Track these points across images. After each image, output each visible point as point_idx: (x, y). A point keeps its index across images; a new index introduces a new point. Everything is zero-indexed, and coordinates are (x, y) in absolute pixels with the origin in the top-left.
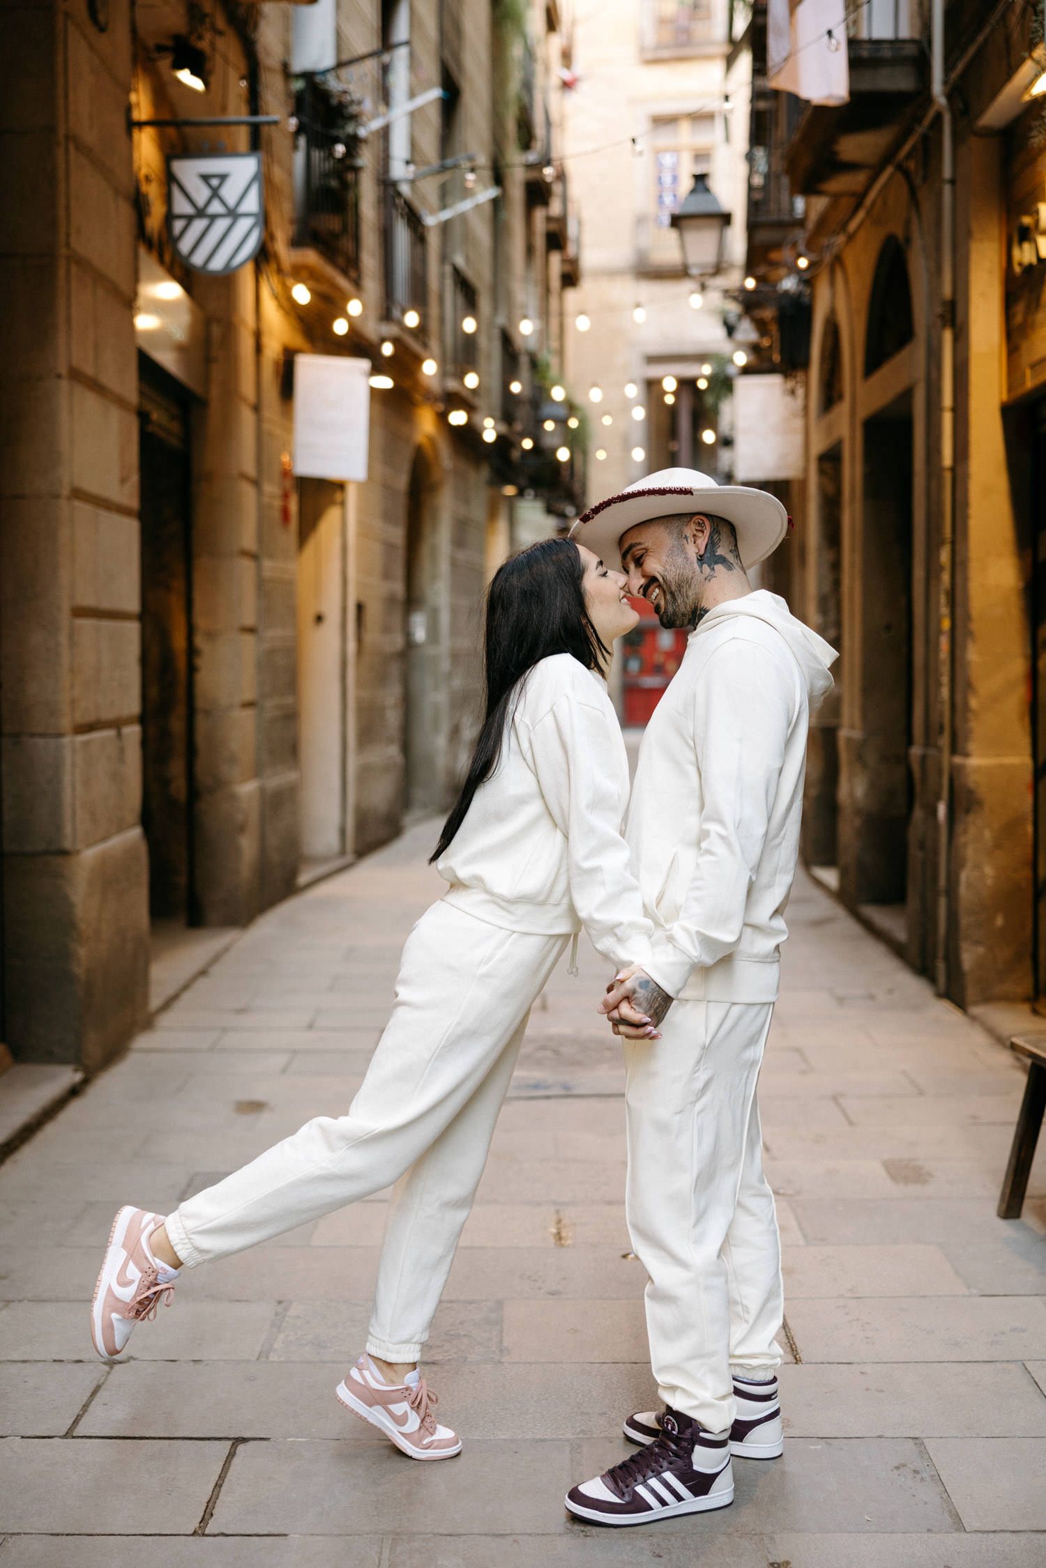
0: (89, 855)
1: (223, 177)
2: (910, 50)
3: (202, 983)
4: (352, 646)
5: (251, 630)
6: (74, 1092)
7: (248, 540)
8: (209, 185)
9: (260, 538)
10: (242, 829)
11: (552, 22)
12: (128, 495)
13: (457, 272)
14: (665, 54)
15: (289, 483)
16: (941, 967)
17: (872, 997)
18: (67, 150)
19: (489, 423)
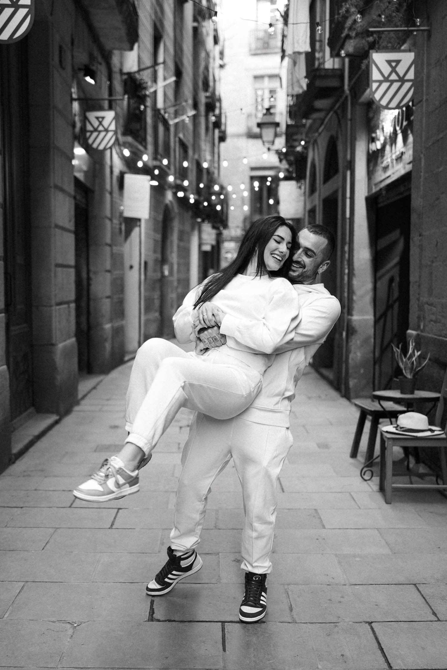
0: (61, 346)
1: (103, 118)
2: (339, 73)
3: (94, 391)
4: (143, 277)
5: (109, 271)
6: (57, 422)
7: (108, 240)
8: (99, 121)
9: (112, 239)
10: (106, 340)
11: (216, 41)
12: (71, 226)
13: (180, 140)
14: (259, 52)
15: (121, 219)
16: (343, 387)
17: (320, 397)
18: (53, 111)
19: (192, 196)
